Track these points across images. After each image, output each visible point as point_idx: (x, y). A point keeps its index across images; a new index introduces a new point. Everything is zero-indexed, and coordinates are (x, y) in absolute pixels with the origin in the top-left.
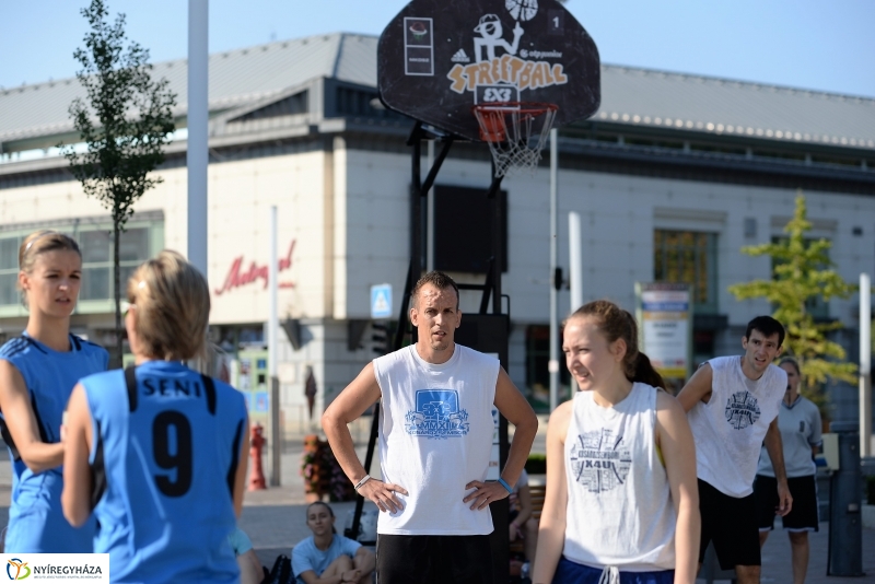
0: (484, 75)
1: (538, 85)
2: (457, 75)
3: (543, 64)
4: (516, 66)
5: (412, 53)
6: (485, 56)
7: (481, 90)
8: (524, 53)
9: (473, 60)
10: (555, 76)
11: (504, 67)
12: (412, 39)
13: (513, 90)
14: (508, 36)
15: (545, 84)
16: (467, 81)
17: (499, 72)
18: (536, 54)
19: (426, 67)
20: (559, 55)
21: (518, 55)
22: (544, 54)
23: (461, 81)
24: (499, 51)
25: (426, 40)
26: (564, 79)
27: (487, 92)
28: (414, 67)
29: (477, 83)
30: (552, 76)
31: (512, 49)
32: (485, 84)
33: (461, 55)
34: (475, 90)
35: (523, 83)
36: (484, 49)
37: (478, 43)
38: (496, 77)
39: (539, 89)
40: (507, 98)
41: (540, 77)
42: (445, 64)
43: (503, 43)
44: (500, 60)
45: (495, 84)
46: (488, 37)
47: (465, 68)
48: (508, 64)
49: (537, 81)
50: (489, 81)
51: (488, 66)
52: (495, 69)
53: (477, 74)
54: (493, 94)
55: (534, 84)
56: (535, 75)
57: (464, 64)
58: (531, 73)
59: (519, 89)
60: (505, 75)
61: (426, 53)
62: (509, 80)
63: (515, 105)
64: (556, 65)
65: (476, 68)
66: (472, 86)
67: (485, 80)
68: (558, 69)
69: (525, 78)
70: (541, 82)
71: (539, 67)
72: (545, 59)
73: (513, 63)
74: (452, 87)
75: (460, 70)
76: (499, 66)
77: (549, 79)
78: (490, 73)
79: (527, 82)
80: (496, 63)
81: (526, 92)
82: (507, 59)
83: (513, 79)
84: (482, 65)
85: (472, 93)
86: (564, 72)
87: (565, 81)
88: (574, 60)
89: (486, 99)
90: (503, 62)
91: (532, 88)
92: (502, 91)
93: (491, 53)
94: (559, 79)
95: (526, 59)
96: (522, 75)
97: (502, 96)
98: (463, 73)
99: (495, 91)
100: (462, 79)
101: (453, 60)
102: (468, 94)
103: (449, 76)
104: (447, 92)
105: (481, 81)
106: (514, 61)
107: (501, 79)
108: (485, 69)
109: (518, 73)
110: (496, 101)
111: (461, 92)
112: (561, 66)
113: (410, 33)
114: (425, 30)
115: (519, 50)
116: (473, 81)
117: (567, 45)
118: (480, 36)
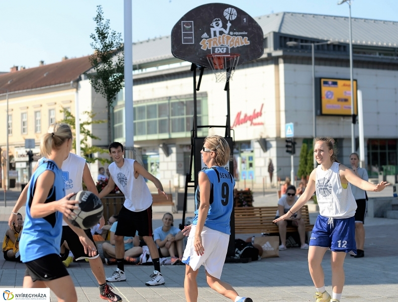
0: (215, 42)
1: (237, 45)
2: (203, 43)
3: (239, 37)
4: (228, 39)
5: (185, 35)
6: (215, 35)
7: (214, 49)
8: (231, 33)
9: (210, 37)
10: (245, 42)
11: (223, 39)
12: (185, 30)
13: (227, 48)
14: (225, 27)
15: (240, 45)
16: (208, 45)
17: (221, 41)
18: (236, 33)
19: (191, 41)
20: (246, 33)
21: (229, 34)
22: (240, 33)
23: (205, 46)
24: (221, 33)
25: (191, 30)
26: (248, 43)
27: (216, 49)
28: (186, 41)
29: (212, 46)
30: (244, 42)
31: (226, 32)
32: (215, 46)
33: (205, 35)
34: (211, 49)
35: (231, 45)
36: (215, 32)
37: (212, 30)
38: (220, 43)
39: (238, 47)
40: (225, 51)
41: (238, 42)
42: (199, 39)
43: (223, 29)
44: (221, 36)
45: (219, 46)
46: (216, 28)
47: (207, 40)
48: (225, 38)
49: (237, 44)
50: (217, 45)
51: (216, 39)
52: (219, 40)
53: (212, 42)
54: (219, 50)
55: (236, 45)
56: (236, 42)
57: (206, 38)
58: (235, 41)
59: (229, 48)
60: (224, 42)
61: (190, 35)
62: (226, 44)
63: (229, 54)
64: (245, 37)
65: (212, 40)
66: (210, 47)
67: (215, 44)
68: (246, 39)
69: (232, 43)
70: (239, 44)
71: (238, 39)
72: (240, 35)
74: (202, 48)
75: (205, 41)
76: (221, 39)
77: (242, 43)
78: (217, 42)
79: (233, 44)
80: (220, 37)
81: (233, 49)
83: (227, 44)
84: (214, 39)
85: (210, 50)
86: (248, 40)
87: (249, 44)
88: (252, 35)
90: (223, 37)
91: (235, 47)
92: (222, 48)
93: (218, 34)
94: (246, 43)
95: (232, 36)
96: (231, 42)
97: (223, 51)
98: (206, 42)
99: (219, 49)
100: (206, 44)
101: (202, 37)
102: (208, 50)
103: (200, 44)
104: (199, 50)
105: (214, 45)
106: (227, 36)
107: (222, 44)
108: (215, 40)
109: (229, 41)
110: (220, 52)
111: (205, 50)
112: (247, 38)
113: (184, 27)
114: (190, 26)
115: (229, 32)
116: (210, 45)
117: (250, 29)
118: (213, 27)
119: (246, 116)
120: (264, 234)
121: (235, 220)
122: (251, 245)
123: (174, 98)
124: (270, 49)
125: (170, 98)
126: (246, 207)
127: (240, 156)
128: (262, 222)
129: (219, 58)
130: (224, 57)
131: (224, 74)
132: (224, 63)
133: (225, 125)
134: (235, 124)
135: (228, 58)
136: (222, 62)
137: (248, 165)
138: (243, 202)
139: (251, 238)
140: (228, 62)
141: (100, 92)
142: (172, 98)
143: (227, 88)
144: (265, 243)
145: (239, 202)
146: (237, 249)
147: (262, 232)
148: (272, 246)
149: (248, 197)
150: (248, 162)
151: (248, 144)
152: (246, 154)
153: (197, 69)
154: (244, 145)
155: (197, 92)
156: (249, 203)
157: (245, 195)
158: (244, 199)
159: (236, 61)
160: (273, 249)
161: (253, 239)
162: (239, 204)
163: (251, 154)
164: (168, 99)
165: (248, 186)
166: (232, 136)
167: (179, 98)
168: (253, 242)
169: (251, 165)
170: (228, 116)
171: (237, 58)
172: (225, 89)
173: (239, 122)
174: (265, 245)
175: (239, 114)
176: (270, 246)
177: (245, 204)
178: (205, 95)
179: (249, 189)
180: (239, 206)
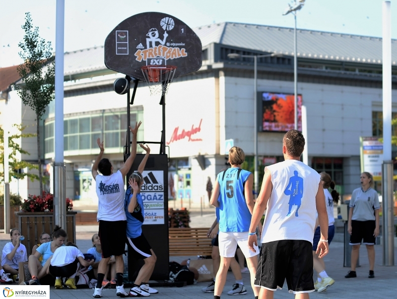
0: (150, 54)
1: (174, 57)
2: (138, 54)
3: (176, 48)
4: (164, 50)
5: (119, 45)
6: (151, 46)
7: (149, 60)
8: (168, 44)
9: (146, 48)
11: (159, 50)
12: (119, 39)
13: (163, 60)
14: (161, 37)
15: (177, 57)
16: (143, 56)
17: (157, 52)
18: (174, 44)
19: (125, 51)
20: (184, 44)
21: (165, 45)
22: (177, 44)
24: (157, 44)
25: (125, 40)
26: (186, 55)
27: (152, 61)
28: (120, 51)
29: (147, 57)
30: (181, 53)
31: (163, 43)
32: (151, 57)
33: (140, 46)
34: (146, 60)
35: (167, 57)
36: (151, 43)
37: (148, 40)
38: (156, 54)
39: (175, 59)
40: (161, 63)
41: (175, 54)
42: (133, 50)
43: (159, 40)
44: (158, 47)
45: (155, 57)
46: (152, 38)
47: (142, 51)
48: (161, 49)
49: (174, 55)
50: (153, 56)
51: (152, 50)
52: (155, 51)
53: (147, 53)
54: (154, 62)
55: (172, 57)
56: (173, 53)
57: (142, 49)
58: (171, 53)
59: (166, 60)
60: (160, 54)
61: (125, 45)
62: (162, 56)
63: (165, 66)
65: (147, 51)
66: (145, 59)
67: (151, 56)
68: (183, 50)
70: (176, 56)
71: (175, 50)
72: (177, 46)
73: (163, 48)
74: (136, 59)
75: (140, 52)
76: (157, 50)
77: (179, 55)
78: (153, 53)
79: (169, 56)
80: (156, 48)
81: (169, 61)
82: (161, 47)
83: (163, 55)
84: (150, 50)
85: (145, 61)
86: (186, 52)
87: (187, 55)
88: (191, 46)
89: (151, 64)
90: (159, 48)
91: (171, 59)
92: (158, 60)
93: (154, 44)
94: (183, 55)
95: (169, 47)
96: (167, 53)
97: (158, 62)
98: (141, 53)
99: (155, 60)
100: (141, 56)
101: (137, 48)
102: (143, 62)
103: (135, 55)
104: (134, 61)
105: (149, 56)
106: (164, 47)
107: (158, 55)
108: (151, 51)
109: (166, 52)
110: (156, 64)
111: (141, 61)
112: (185, 49)
113: (118, 37)
114: (125, 35)
115: (166, 43)
116: (145, 56)
117: (187, 40)
118: (149, 37)
119: (183, 131)
120: (200, 257)
121: (170, 241)
122: (187, 268)
123: (109, 111)
124: (209, 62)
125: (104, 111)
126: (183, 228)
127: (177, 173)
128: (198, 244)
129: (154, 70)
130: (160, 70)
131: (159, 87)
132: (160, 76)
133: (160, 141)
134: (172, 139)
135: (164, 70)
136: (158, 74)
137: (185, 183)
138: (179, 222)
139: (186, 261)
140: (164, 75)
141: (29, 104)
142: (106, 111)
143: (162, 102)
144: (201, 266)
145: (175, 222)
146: (171, 273)
147: (198, 255)
148: (209, 270)
149: (185, 217)
150: (185, 180)
151: (185, 161)
152: (183, 172)
153: (132, 81)
154: (181, 162)
155: (131, 105)
156: (186, 224)
157: (182, 215)
158: (180, 219)
159: (172, 73)
160: (209, 273)
161: (188, 262)
162: (175, 224)
163: (188, 172)
164: (102, 112)
165: (186, 205)
166: (167, 153)
167: (113, 111)
168: (189, 265)
169: (188, 183)
170: (163, 132)
171: (173, 70)
172: (161, 104)
173: (176, 138)
174: (201, 268)
175: (176, 130)
176: (206, 269)
177: (181, 225)
178: (140, 108)
179: (186, 209)
180: (175, 227)
